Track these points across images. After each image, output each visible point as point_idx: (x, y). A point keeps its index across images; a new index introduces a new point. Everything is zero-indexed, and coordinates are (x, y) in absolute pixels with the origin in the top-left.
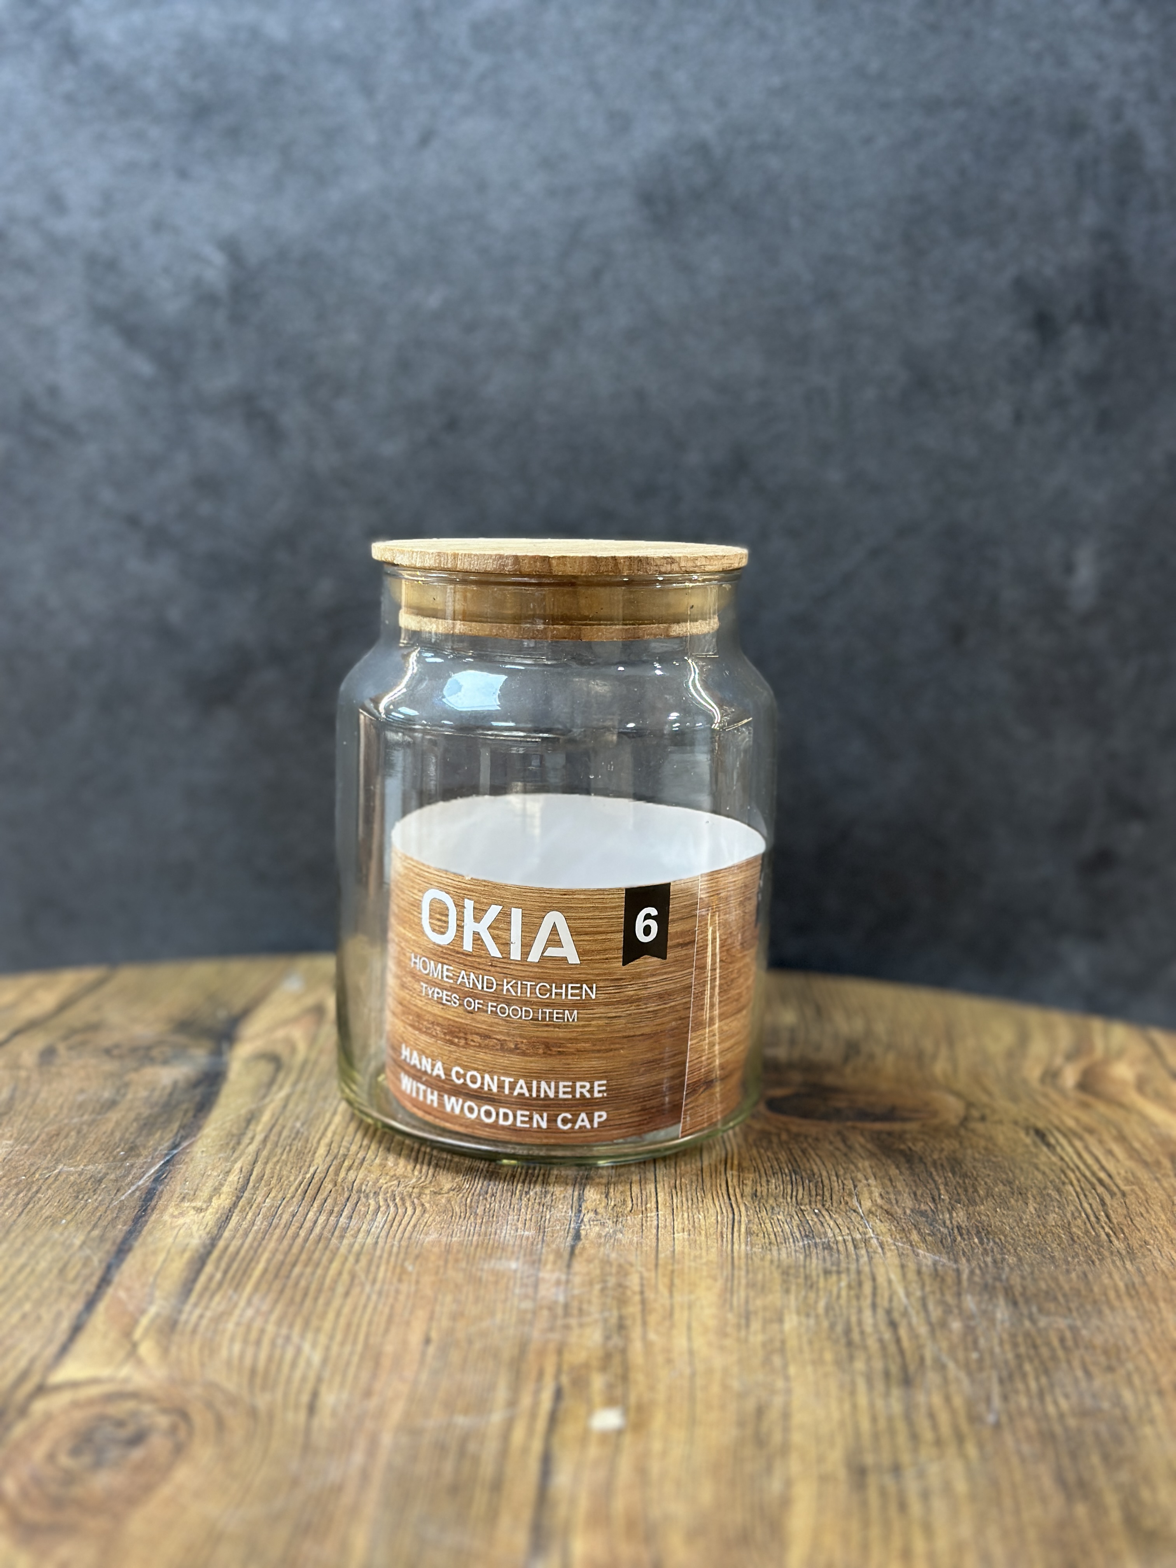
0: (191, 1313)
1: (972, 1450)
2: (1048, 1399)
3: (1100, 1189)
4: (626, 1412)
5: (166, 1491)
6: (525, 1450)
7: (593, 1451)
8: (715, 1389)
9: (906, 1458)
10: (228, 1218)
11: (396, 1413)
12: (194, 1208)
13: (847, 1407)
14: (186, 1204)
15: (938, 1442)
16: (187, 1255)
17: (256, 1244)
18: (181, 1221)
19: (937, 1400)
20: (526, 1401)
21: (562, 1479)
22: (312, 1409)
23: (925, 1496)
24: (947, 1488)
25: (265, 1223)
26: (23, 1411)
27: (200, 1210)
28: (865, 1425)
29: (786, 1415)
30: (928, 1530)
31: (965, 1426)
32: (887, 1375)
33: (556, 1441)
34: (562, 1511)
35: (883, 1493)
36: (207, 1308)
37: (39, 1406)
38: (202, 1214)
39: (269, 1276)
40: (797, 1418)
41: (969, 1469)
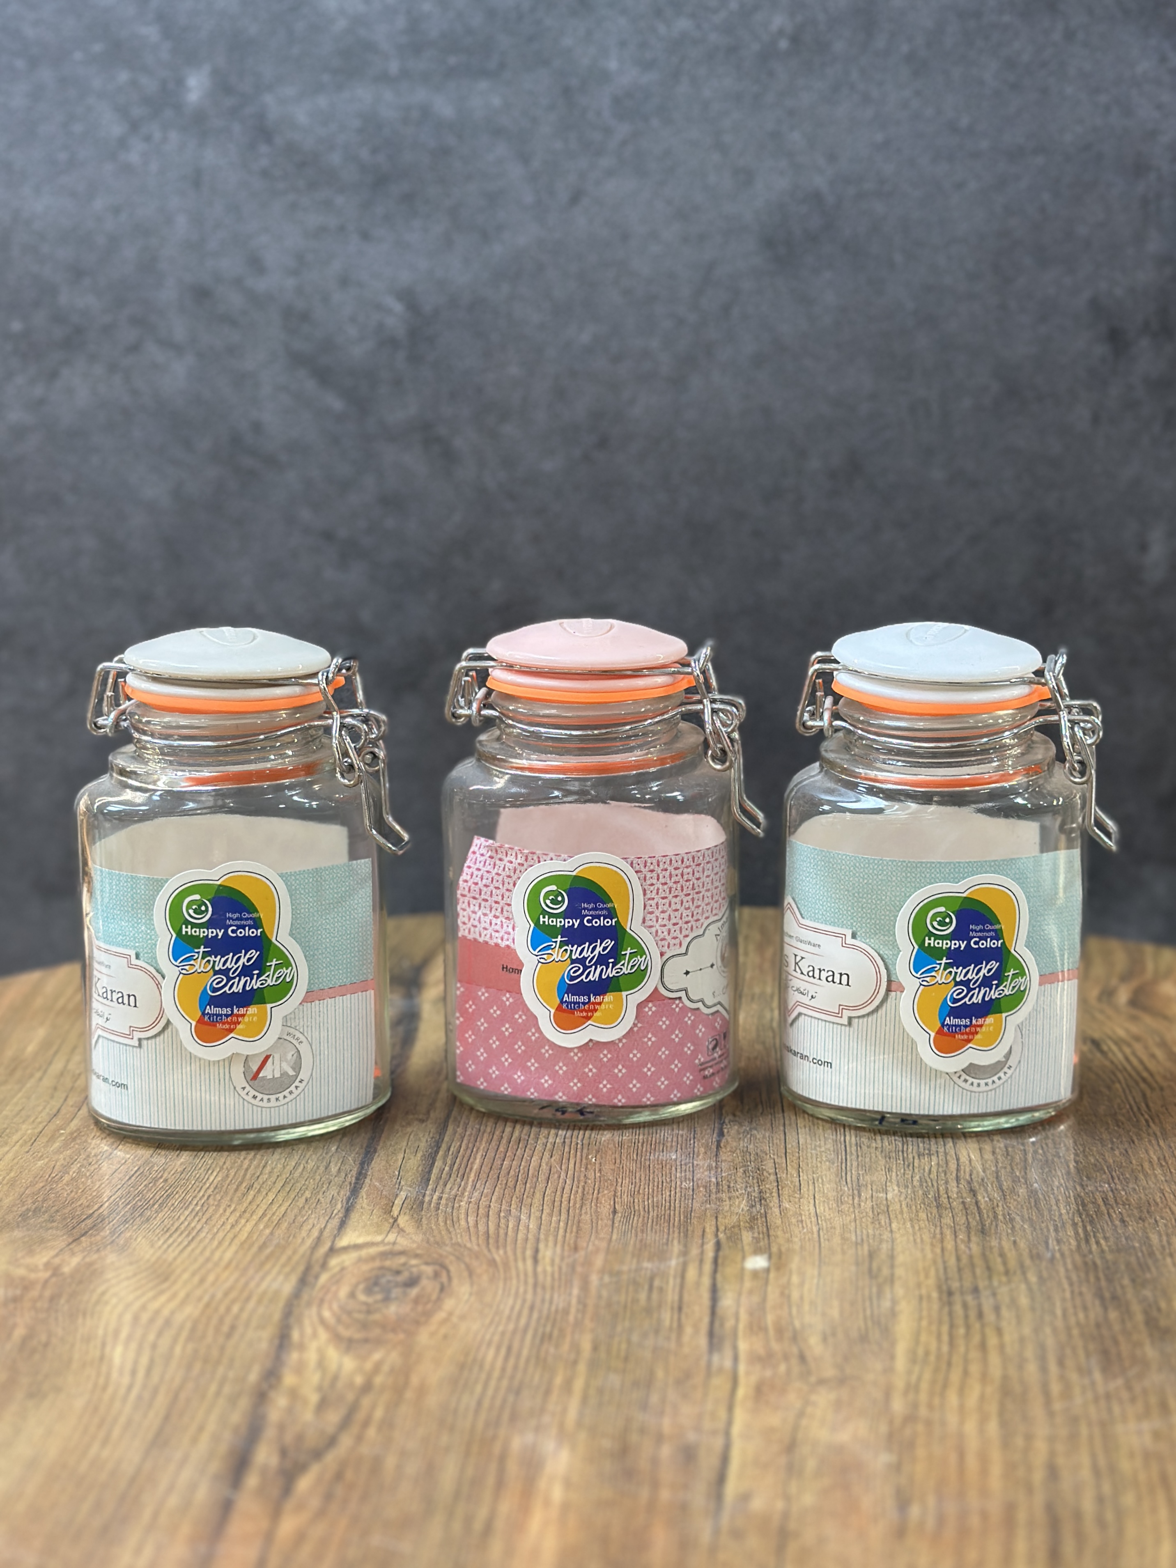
0: (432, 1196)
1: (1033, 1278)
2: (1093, 1240)
3: (1143, 1085)
4: (770, 1258)
5: (441, 1315)
6: (698, 1284)
7: (748, 1284)
8: (837, 1240)
9: (982, 1284)
10: (445, 1126)
11: (599, 1261)
12: (417, 1119)
13: (938, 1250)
14: (410, 1117)
15: (1007, 1273)
16: (419, 1154)
18: (409, 1129)
19: (1007, 1244)
20: (695, 1251)
21: (727, 1302)
22: (536, 1260)
23: (997, 1309)
24: (1014, 1302)
26: (324, 1265)
27: (422, 1121)
28: (952, 1261)
29: (892, 1257)
30: (999, 1331)
31: (1028, 1262)
32: (968, 1227)
33: (719, 1276)
34: (729, 1324)
35: (965, 1306)
36: (442, 1193)
37: (334, 1262)
38: (424, 1124)
39: (486, 1169)
40: (900, 1259)
41: (1030, 1289)
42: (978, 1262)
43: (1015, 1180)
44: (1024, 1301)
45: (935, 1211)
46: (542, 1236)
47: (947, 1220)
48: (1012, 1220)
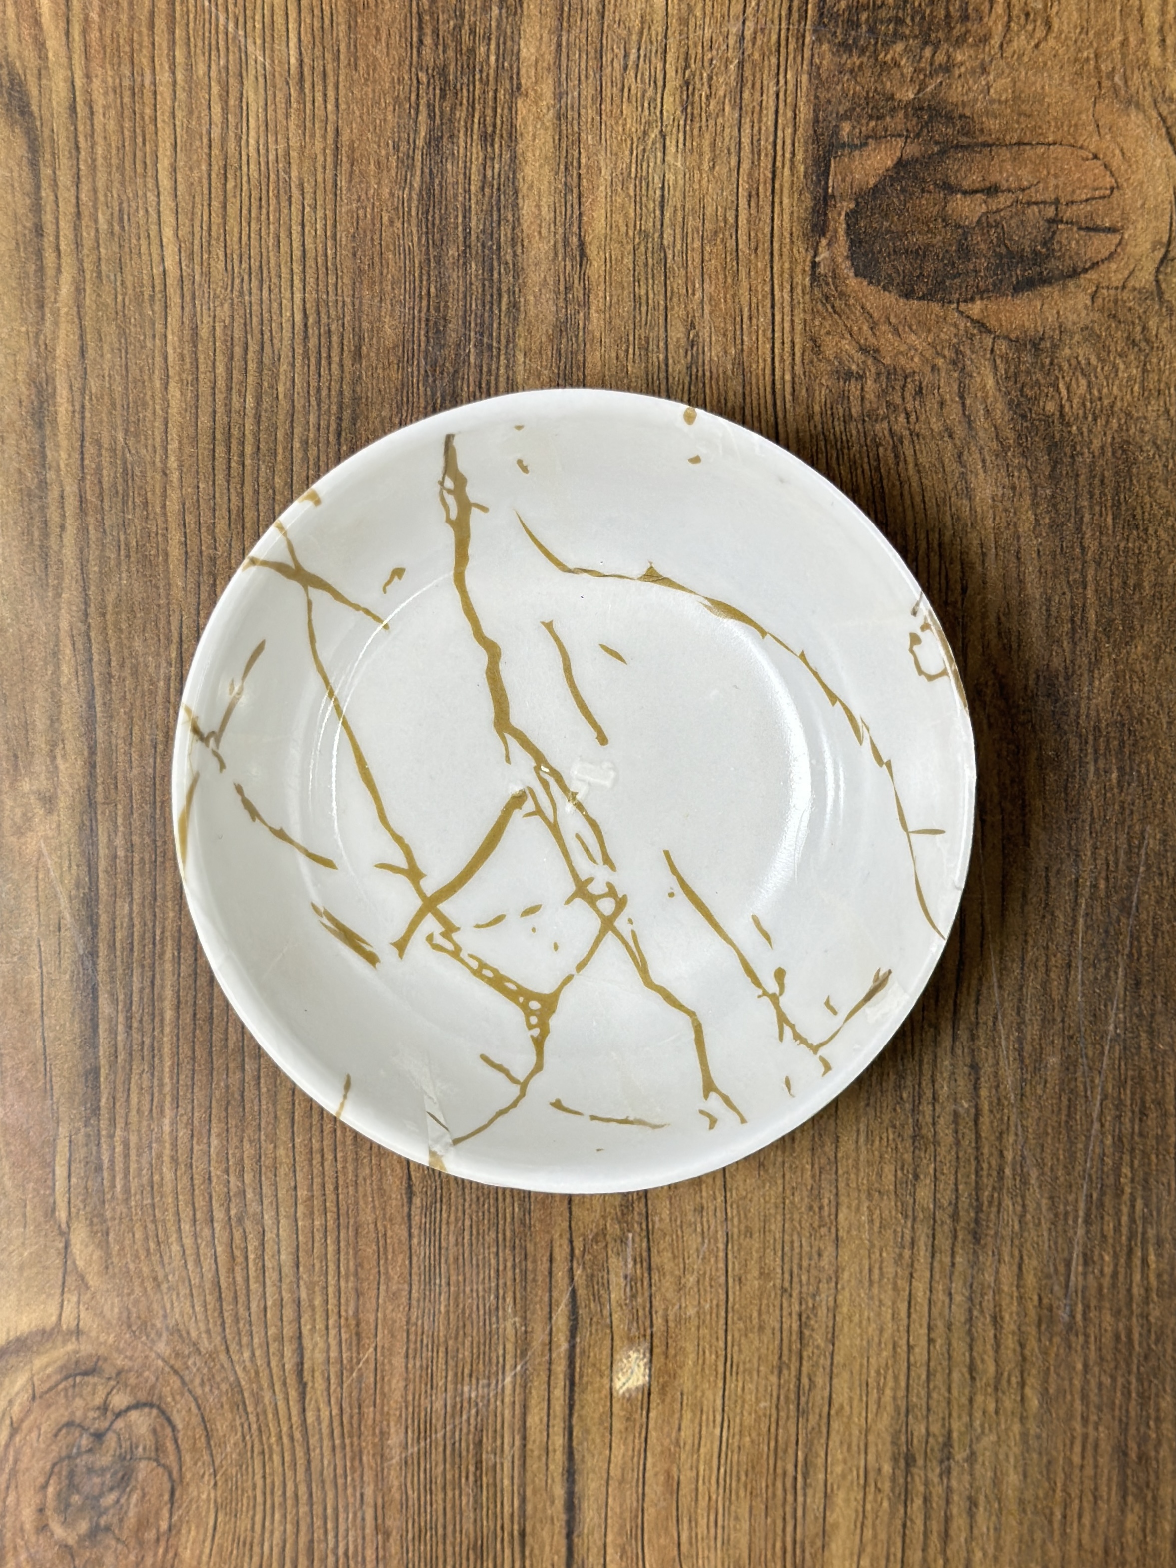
1: (1033, 1399)
4: (652, 1350)
7: (618, 1448)
8: (753, 1282)
9: (958, 1422)
10: (93, 831)
12: (39, 792)
14: (26, 786)
15: (997, 1381)
16: (66, 963)
17: (149, 916)
18: (33, 843)
19: (1007, 1273)
20: (539, 1337)
23: (972, 1504)
24: (997, 1483)
25: (147, 840)
27: (49, 801)
31: (1032, 1340)
32: (955, 1217)
33: (576, 1424)
35: (927, 1501)
38: (55, 817)
39: (187, 1017)
40: (844, 1342)
41: (1024, 1435)
42: (960, 1347)
43: (1046, 1022)
44: (1013, 1478)
45: (908, 1157)
46: (304, 1295)
47: (924, 1193)
48: (1025, 1182)
